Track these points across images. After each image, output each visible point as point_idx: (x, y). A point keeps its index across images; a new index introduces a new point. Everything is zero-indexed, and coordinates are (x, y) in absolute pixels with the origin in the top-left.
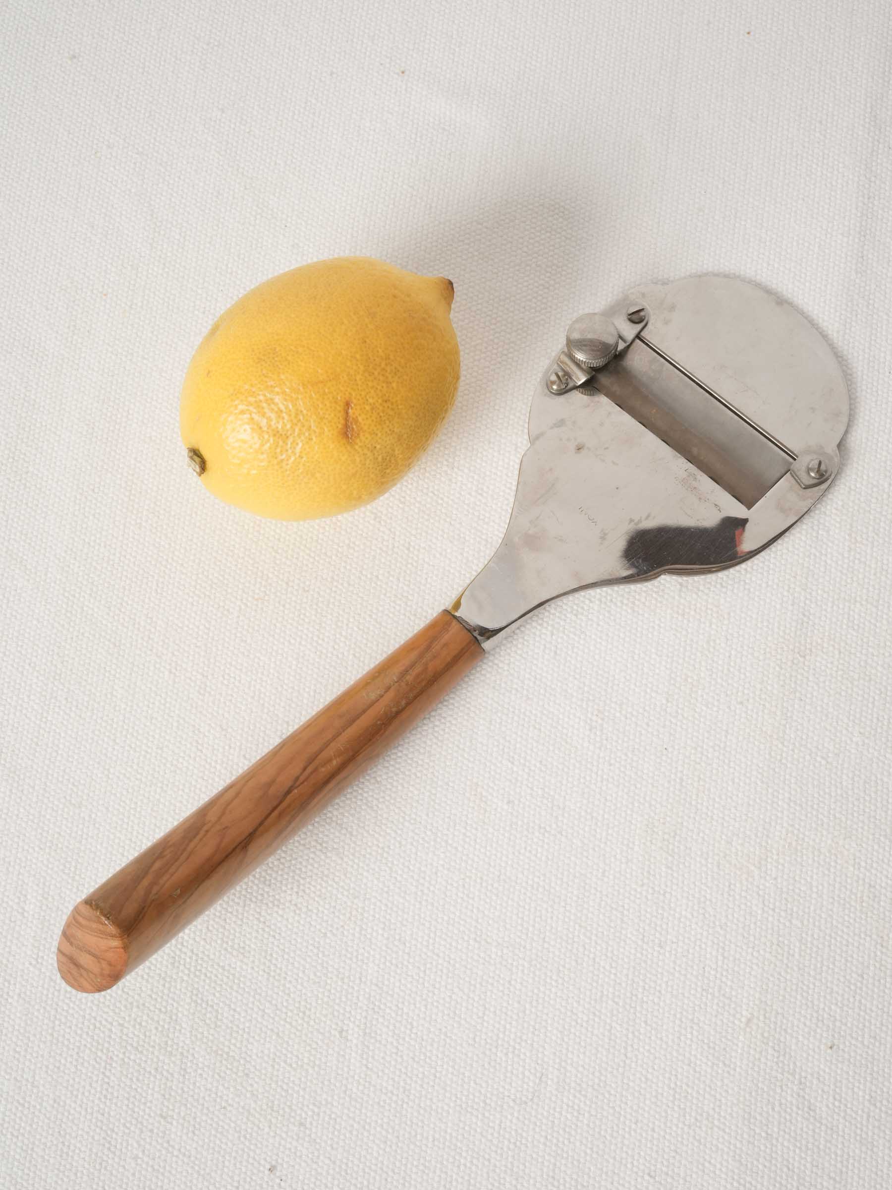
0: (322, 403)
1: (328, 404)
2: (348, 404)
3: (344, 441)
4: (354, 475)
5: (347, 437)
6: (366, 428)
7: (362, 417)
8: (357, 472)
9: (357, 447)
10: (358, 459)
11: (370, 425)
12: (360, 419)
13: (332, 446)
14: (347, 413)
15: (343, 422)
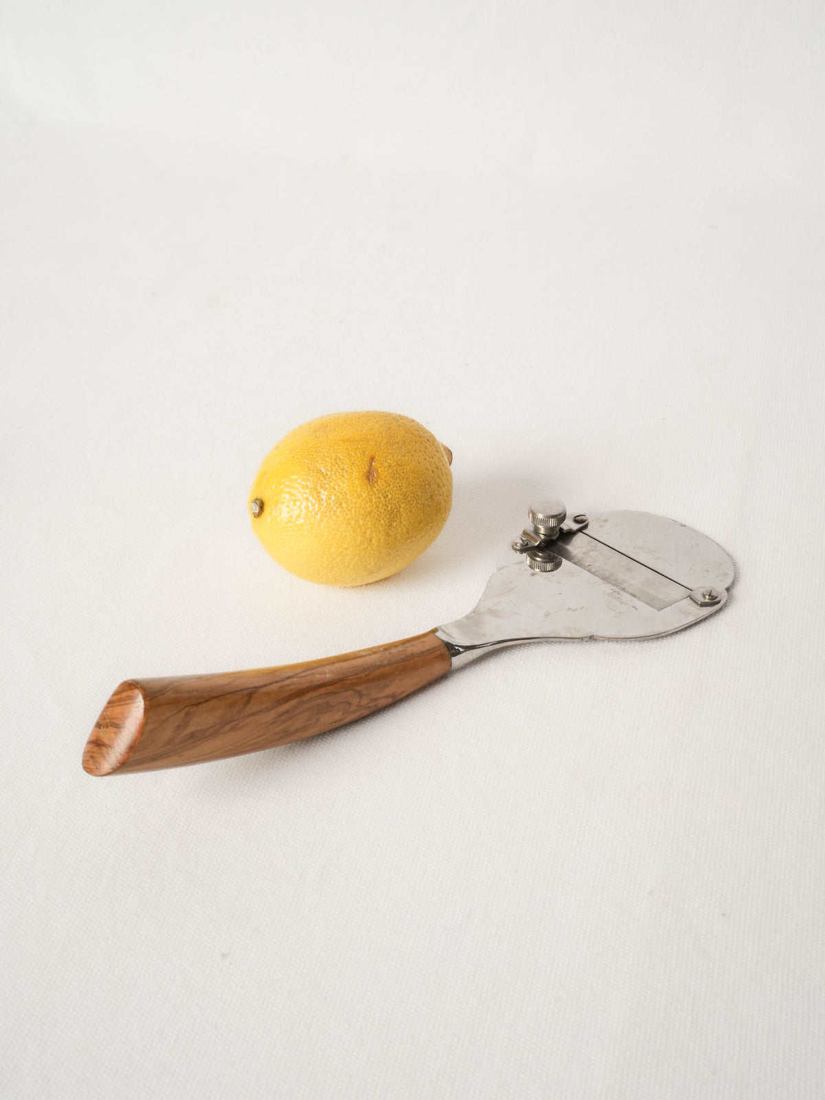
0: (355, 453)
1: (359, 455)
2: (372, 459)
3: (367, 482)
4: (370, 513)
5: (369, 480)
6: (383, 477)
7: (381, 468)
8: (372, 511)
9: (375, 490)
10: (374, 500)
11: (386, 476)
12: (380, 470)
13: (357, 482)
14: (371, 464)
15: (367, 468)
